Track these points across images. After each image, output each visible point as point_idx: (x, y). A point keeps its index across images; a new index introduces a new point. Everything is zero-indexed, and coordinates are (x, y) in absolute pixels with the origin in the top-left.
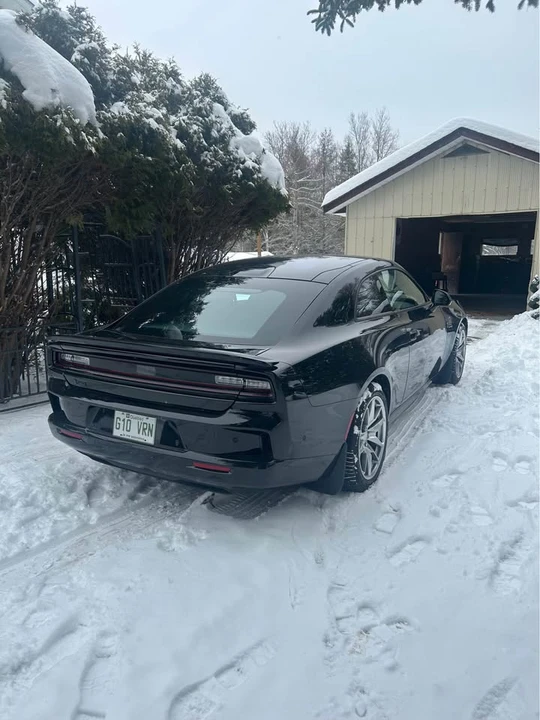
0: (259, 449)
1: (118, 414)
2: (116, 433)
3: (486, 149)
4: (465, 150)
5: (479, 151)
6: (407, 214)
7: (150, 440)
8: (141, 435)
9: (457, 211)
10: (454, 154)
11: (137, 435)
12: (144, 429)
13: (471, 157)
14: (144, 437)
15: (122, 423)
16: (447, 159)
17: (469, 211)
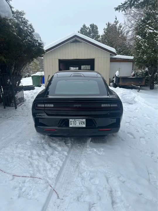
0: (115, 123)
1: (70, 120)
2: (70, 126)
3: (81, 41)
4: (76, 41)
5: (79, 42)
6: (62, 58)
7: (84, 126)
8: (80, 125)
9: (75, 58)
10: (73, 42)
11: (79, 125)
12: (81, 123)
13: (78, 43)
14: (82, 125)
15: (72, 123)
16: (71, 43)
17: (78, 58)
